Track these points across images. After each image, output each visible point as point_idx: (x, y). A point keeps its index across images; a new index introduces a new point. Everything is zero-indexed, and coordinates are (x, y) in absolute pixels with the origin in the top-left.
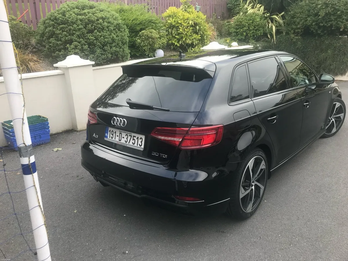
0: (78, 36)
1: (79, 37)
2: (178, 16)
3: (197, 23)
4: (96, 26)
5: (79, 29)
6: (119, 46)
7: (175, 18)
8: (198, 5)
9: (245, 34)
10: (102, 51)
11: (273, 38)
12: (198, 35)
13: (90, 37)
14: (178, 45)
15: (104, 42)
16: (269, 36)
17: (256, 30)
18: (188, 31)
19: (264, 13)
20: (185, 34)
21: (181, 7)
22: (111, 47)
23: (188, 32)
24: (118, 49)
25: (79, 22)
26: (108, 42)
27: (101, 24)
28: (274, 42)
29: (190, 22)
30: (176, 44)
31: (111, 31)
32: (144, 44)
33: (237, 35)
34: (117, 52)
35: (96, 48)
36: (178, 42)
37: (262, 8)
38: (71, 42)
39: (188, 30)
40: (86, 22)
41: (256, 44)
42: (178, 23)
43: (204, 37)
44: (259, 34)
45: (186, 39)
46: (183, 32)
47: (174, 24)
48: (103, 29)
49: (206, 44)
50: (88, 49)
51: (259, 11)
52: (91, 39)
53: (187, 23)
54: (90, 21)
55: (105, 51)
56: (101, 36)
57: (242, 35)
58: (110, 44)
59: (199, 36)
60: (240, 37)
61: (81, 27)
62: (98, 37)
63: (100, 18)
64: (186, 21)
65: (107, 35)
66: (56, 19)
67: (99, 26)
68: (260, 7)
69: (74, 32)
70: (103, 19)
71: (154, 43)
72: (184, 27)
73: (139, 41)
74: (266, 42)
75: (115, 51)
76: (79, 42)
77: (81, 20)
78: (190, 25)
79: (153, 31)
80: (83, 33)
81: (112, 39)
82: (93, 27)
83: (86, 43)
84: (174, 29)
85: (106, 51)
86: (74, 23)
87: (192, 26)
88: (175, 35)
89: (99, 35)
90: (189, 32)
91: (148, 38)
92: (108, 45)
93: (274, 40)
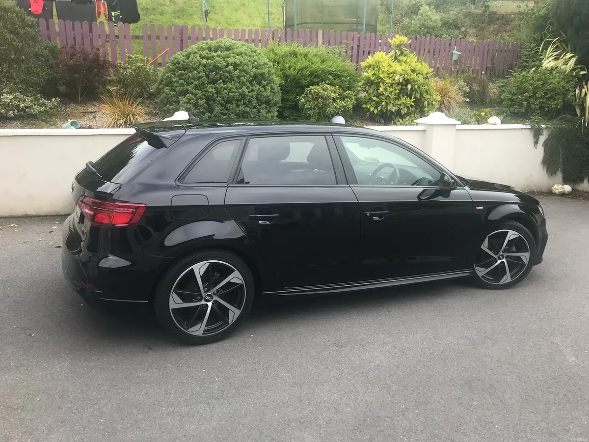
0: (196, 86)
1: (197, 88)
2: (381, 66)
3: (408, 79)
4: (223, 75)
5: (200, 78)
6: (252, 105)
7: (376, 69)
8: (457, 50)
9: (525, 103)
10: (223, 110)
11: (585, 115)
12: (411, 98)
13: (211, 89)
14: (376, 112)
15: (227, 98)
16: (578, 112)
17: (548, 99)
18: (392, 91)
19: (573, 70)
20: (386, 95)
21: (392, 53)
22: (238, 106)
23: (391, 93)
24: (248, 109)
25: (201, 68)
26: (233, 98)
27: (229, 72)
28: (584, 122)
29: (397, 78)
30: (372, 109)
31: (243, 84)
32: (310, 105)
33: (512, 106)
34: (247, 112)
35: (215, 104)
36: (376, 108)
37: (573, 60)
38: (184, 93)
39: (392, 89)
40: (210, 69)
41: (538, 123)
42: (379, 78)
43: (424, 102)
44: (553, 106)
45: (387, 104)
46: (384, 93)
47: (373, 78)
48: (232, 79)
49: (426, 114)
50: (205, 105)
51: (567, 64)
52: (210, 92)
53: (393, 78)
54: (216, 68)
55: (227, 109)
56: (225, 89)
57: (521, 105)
58: (238, 100)
59: (413, 100)
60: (516, 109)
61: (202, 74)
62: (221, 90)
63: (232, 63)
64: (390, 76)
65: (234, 89)
66: (178, 63)
67: (226, 74)
68: (570, 58)
69: (192, 81)
70: (236, 66)
71: (325, 105)
72: (387, 85)
73: (303, 100)
74: (568, 121)
75: (243, 111)
76: (195, 95)
77: (205, 66)
78: (397, 82)
79: (327, 87)
80: (203, 82)
81: (240, 94)
82: (219, 75)
83: (203, 97)
84: (372, 87)
85: (230, 109)
86: (195, 69)
87: (399, 84)
88: (374, 96)
89: (223, 87)
90: (393, 93)
91: (317, 97)
92: (234, 102)
93: (585, 119)
